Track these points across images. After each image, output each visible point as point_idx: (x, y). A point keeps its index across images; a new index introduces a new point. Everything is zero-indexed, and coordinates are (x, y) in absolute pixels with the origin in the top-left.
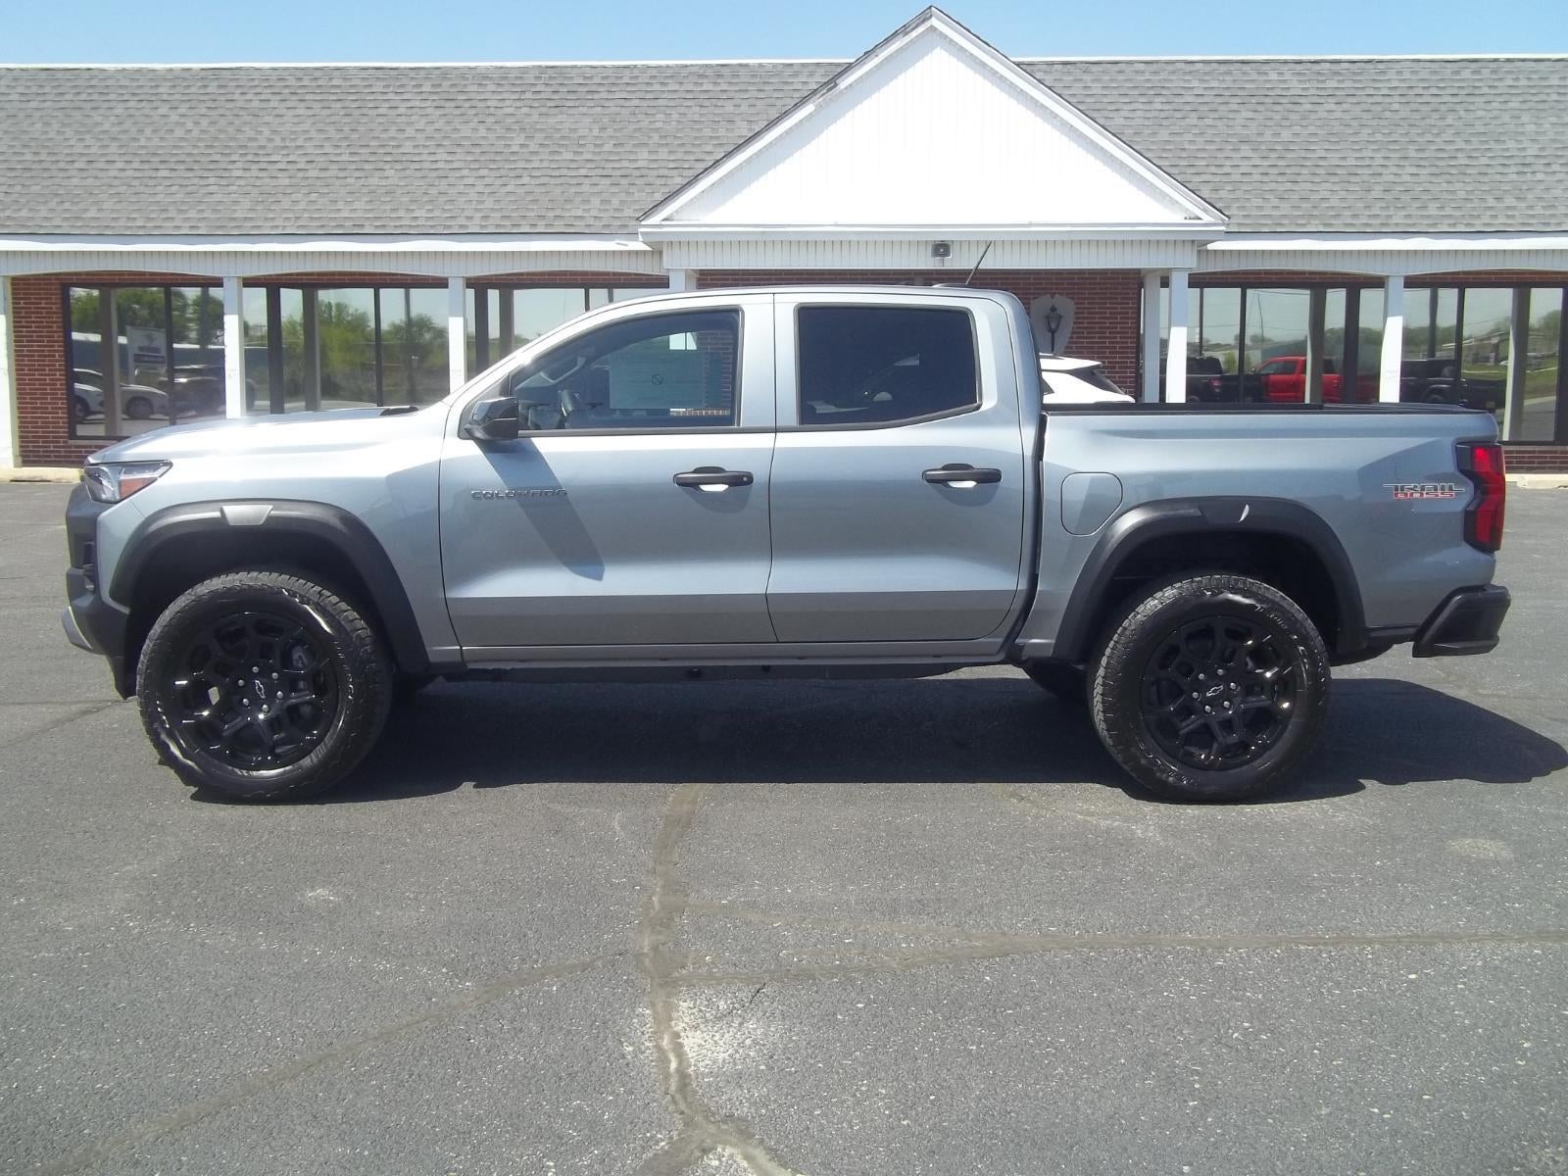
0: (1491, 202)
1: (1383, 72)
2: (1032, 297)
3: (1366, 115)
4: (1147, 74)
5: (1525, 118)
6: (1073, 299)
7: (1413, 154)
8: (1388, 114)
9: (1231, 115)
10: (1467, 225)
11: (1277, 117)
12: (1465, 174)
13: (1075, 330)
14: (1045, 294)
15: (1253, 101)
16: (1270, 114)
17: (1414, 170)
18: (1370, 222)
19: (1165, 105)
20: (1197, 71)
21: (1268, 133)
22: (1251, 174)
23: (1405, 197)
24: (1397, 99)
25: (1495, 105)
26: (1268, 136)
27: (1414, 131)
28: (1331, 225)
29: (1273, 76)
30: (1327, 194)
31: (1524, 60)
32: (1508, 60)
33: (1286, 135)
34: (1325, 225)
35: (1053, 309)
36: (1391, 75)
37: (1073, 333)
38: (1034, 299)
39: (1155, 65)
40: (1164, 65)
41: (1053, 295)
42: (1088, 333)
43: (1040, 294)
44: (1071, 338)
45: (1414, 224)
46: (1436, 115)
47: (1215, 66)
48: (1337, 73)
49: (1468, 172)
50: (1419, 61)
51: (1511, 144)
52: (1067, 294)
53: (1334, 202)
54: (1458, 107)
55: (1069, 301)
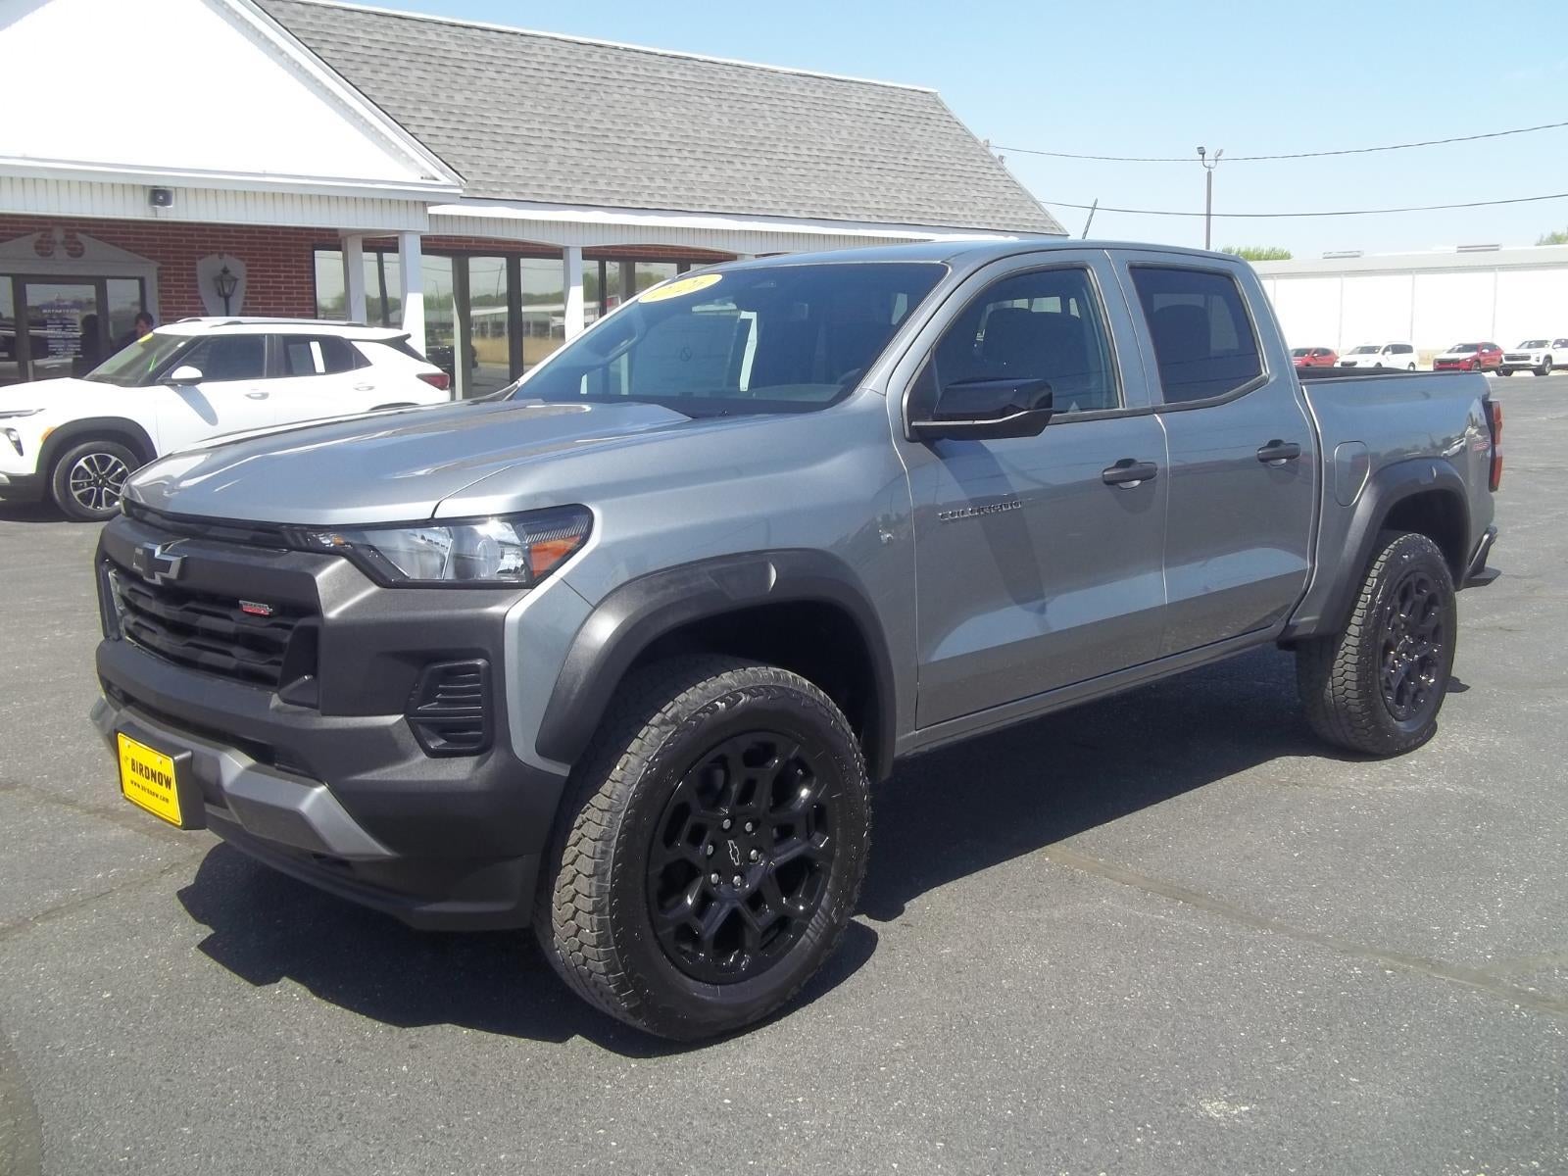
0: (646, 182)
1: (528, 46)
2: (197, 256)
3: (525, 87)
4: (308, 16)
5: (652, 105)
6: (243, 259)
7: (573, 130)
8: (543, 88)
9: (403, 72)
10: (633, 201)
11: (446, 79)
12: (619, 153)
13: (249, 295)
14: (212, 253)
15: (420, 60)
16: (439, 76)
17: (578, 146)
18: (554, 193)
19: (334, 53)
20: (358, 20)
21: (443, 95)
22: (437, 136)
23: (577, 171)
24: (547, 74)
25: (626, 90)
26: (443, 97)
27: (568, 107)
28: (522, 194)
29: (432, 36)
30: (511, 163)
31: (637, 51)
32: (626, 50)
33: (459, 99)
34: (517, 193)
35: (225, 271)
36: (535, 50)
37: (246, 298)
38: (200, 258)
39: (314, 8)
40: (323, 9)
41: (221, 255)
42: (263, 298)
43: (207, 254)
44: (245, 304)
45: (591, 198)
46: (582, 94)
47: (375, 17)
48: (488, 41)
49: (622, 151)
50: (556, 39)
51: (647, 129)
52: (237, 254)
53: (519, 171)
54: (598, 88)
55: (238, 261)
